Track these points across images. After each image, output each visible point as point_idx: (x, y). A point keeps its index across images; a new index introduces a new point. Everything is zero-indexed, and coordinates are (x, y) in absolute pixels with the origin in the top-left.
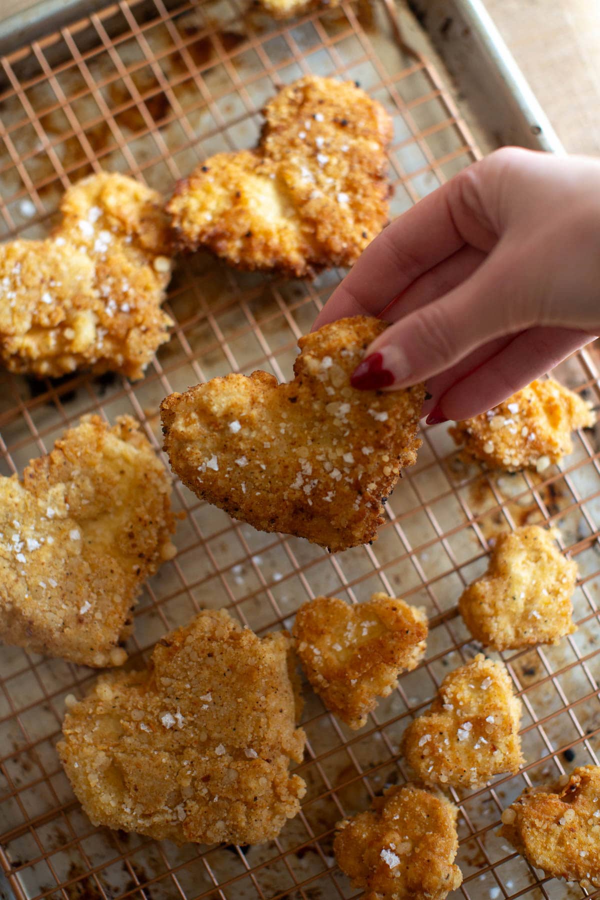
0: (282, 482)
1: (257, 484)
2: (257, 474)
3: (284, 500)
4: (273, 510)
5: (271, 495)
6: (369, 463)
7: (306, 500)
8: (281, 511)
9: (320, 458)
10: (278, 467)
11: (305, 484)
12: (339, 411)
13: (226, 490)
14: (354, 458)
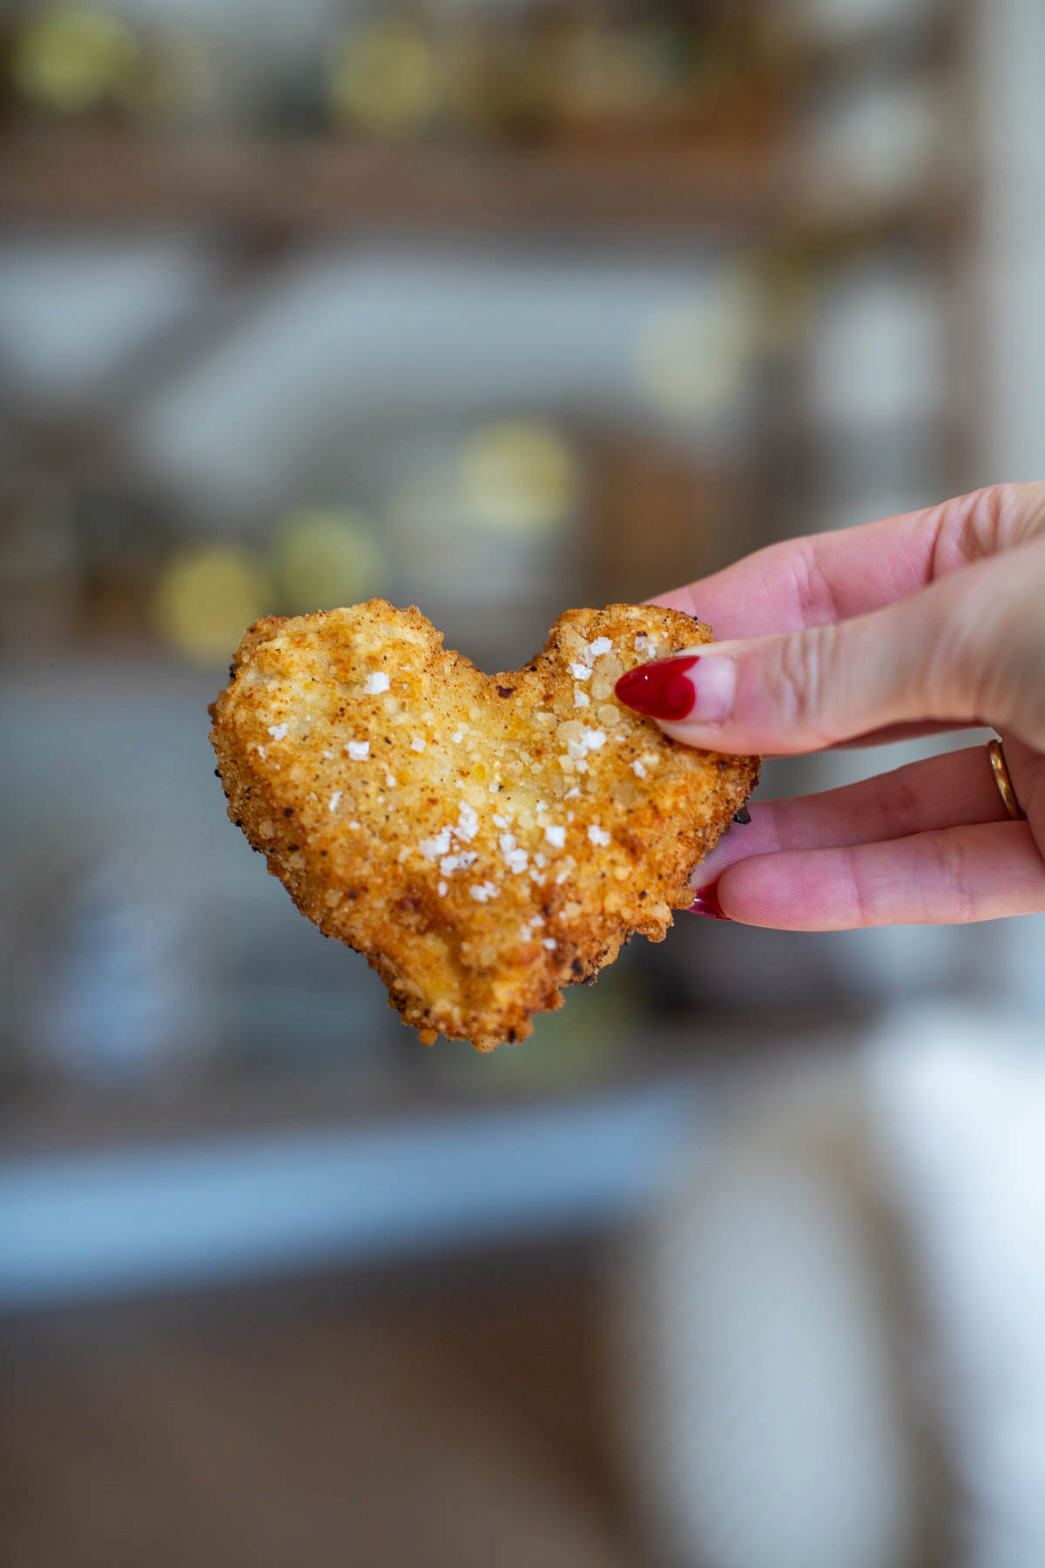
0: (411, 828)
1: (363, 808)
2: (373, 788)
3: (395, 862)
4: (365, 870)
5: (375, 842)
6: (589, 860)
7: (437, 882)
8: (379, 881)
9: (500, 822)
10: (417, 794)
11: (451, 853)
12: (580, 741)
13: (299, 793)
14: (567, 842)
